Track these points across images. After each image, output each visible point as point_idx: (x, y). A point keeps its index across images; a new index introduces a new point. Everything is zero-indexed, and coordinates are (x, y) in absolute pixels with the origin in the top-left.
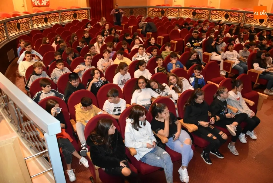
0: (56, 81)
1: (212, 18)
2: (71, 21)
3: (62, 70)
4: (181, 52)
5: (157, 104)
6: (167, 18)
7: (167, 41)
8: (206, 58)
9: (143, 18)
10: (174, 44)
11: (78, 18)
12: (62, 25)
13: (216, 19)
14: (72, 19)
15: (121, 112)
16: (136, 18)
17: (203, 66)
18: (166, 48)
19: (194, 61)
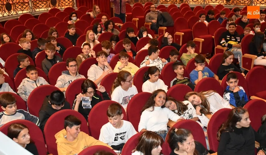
0: (25, 98)
1: (256, 3)
2: (48, 10)
3: (35, 81)
4: (210, 55)
5: (176, 130)
6: (187, 5)
7: (188, 40)
8: (248, 62)
9: (153, 6)
10: (198, 43)
11: (59, 6)
12: (34, 16)
13: (261, 5)
14: (50, 6)
15: (125, 141)
16: (142, 6)
17: (243, 74)
18: (188, 49)
19: (229, 67)
